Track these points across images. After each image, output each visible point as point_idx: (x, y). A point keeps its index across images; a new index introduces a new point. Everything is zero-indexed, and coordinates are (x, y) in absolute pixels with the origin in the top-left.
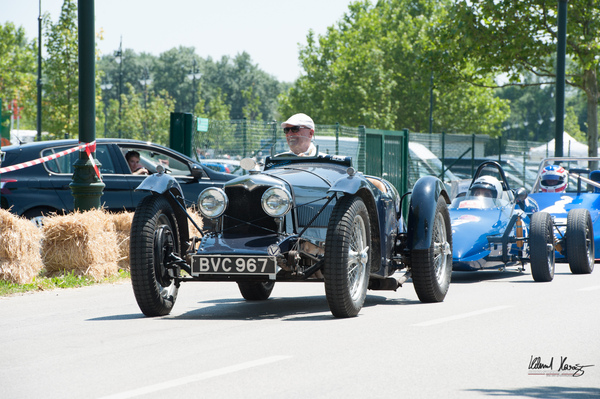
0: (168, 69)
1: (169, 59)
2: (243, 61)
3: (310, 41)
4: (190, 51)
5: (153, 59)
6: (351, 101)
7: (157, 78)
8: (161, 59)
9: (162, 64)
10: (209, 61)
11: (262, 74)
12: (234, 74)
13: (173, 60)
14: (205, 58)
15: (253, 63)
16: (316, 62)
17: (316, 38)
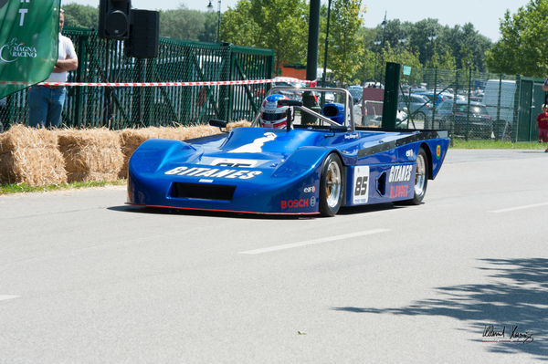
0: (420, 33)
1: (421, 26)
2: (469, 28)
3: (507, 17)
4: (435, 21)
5: (411, 25)
6: (532, 56)
7: (413, 38)
8: (416, 26)
9: (416, 29)
10: (447, 28)
11: (480, 37)
12: (462, 37)
13: (424, 26)
14: (444, 26)
15: (475, 31)
16: (511, 31)
17: (511, 16)
